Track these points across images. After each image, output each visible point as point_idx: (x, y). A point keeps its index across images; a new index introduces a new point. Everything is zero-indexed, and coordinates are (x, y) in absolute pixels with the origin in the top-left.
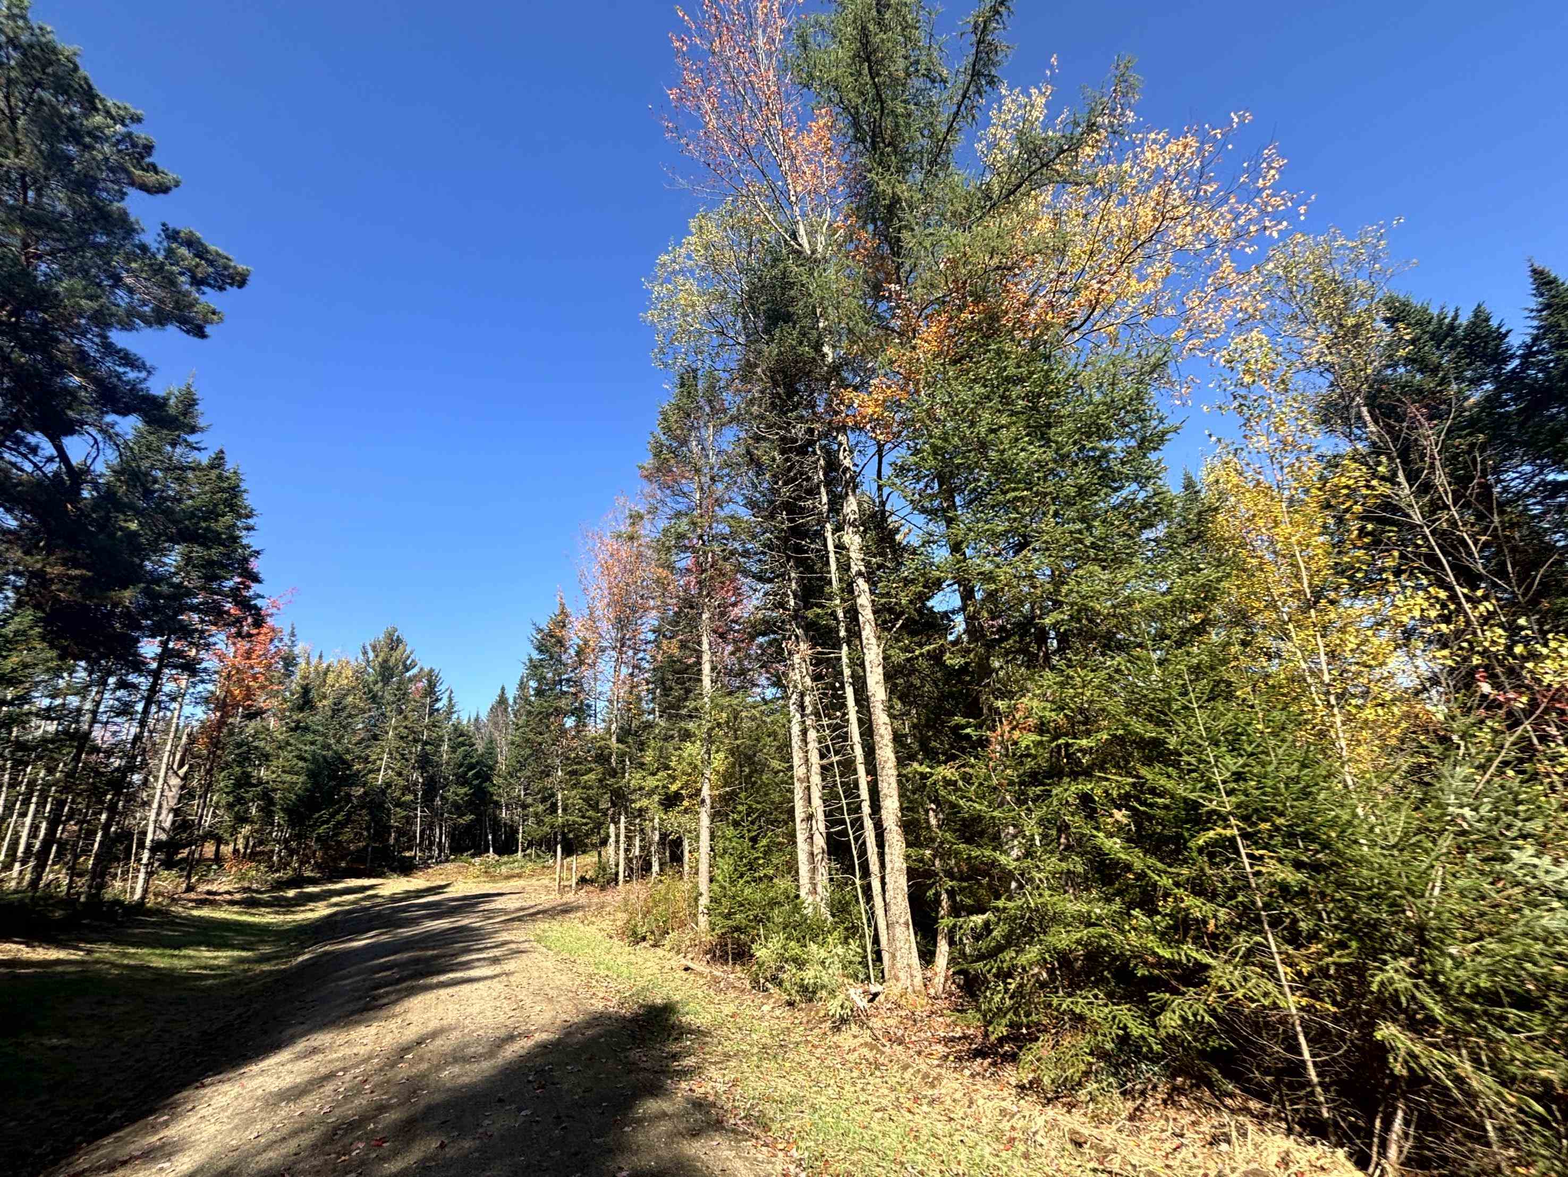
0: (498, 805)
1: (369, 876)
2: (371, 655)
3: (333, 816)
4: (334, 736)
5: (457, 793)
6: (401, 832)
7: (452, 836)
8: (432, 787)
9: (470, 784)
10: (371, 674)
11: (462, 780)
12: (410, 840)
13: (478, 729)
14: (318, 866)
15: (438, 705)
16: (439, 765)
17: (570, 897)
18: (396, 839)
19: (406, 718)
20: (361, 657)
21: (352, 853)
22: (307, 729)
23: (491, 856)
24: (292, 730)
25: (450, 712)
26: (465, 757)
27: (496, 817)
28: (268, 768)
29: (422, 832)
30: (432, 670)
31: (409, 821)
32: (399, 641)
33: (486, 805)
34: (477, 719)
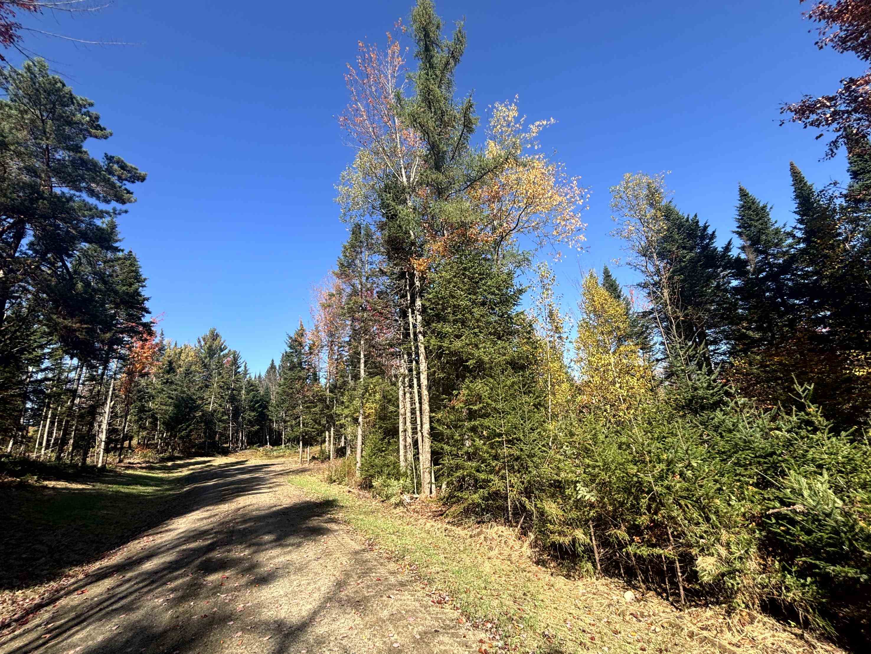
0: (271, 421)
1: (207, 456)
2: (203, 343)
3: (188, 426)
4: (186, 386)
5: (251, 415)
6: (221, 434)
7: (247, 436)
8: (237, 412)
9: (257, 411)
10: (203, 353)
11: (252, 409)
12: (226, 439)
13: (260, 382)
14: (181, 451)
15: (239, 370)
16: (240, 401)
17: (306, 465)
18: (220, 438)
19: (223, 377)
20: (197, 345)
21: (197, 445)
22: (172, 383)
23: (268, 446)
24: (164, 383)
25: (245, 374)
26: (254, 397)
27: (270, 427)
28: (153, 403)
29: (232, 434)
30: (235, 352)
31: (226, 429)
32: (217, 335)
33: (266, 421)
34: (260, 377)
